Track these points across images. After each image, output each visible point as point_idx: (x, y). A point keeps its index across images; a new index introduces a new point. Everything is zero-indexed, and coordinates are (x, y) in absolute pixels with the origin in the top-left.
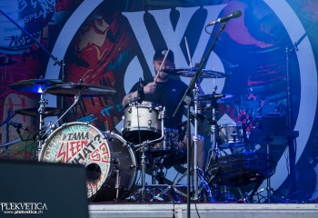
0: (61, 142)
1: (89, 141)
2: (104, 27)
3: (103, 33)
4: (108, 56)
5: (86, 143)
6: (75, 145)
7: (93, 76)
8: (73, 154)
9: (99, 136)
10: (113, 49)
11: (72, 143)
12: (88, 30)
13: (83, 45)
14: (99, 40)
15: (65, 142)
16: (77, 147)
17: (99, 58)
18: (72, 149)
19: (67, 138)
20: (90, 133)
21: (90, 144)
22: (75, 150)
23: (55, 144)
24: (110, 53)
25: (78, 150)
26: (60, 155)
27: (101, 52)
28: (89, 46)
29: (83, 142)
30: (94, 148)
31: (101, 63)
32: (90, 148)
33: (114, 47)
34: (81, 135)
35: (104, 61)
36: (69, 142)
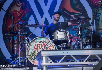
0: (35, 44)
1: (46, 44)
2: (20, 4)
3: (19, 6)
4: (22, 15)
5: (45, 44)
6: (40, 45)
7: (16, 22)
8: (40, 49)
9: (50, 42)
10: (23, 12)
11: (39, 45)
12: (14, 5)
13: (12, 11)
14: (18, 9)
15: (36, 44)
16: (41, 46)
17: (18, 15)
18: (39, 47)
19: (37, 42)
20: (46, 41)
21: (47, 45)
22: (41, 47)
23: (32, 45)
24: (22, 14)
25: (42, 47)
26: (34, 49)
27: (19, 13)
28: (14, 11)
29: (43, 44)
30: (48, 46)
31: (19, 17)
32: (47, 46)
33: (24, 11)
34: (42, 42)
35: (20, 17)
36: (38, 44)
